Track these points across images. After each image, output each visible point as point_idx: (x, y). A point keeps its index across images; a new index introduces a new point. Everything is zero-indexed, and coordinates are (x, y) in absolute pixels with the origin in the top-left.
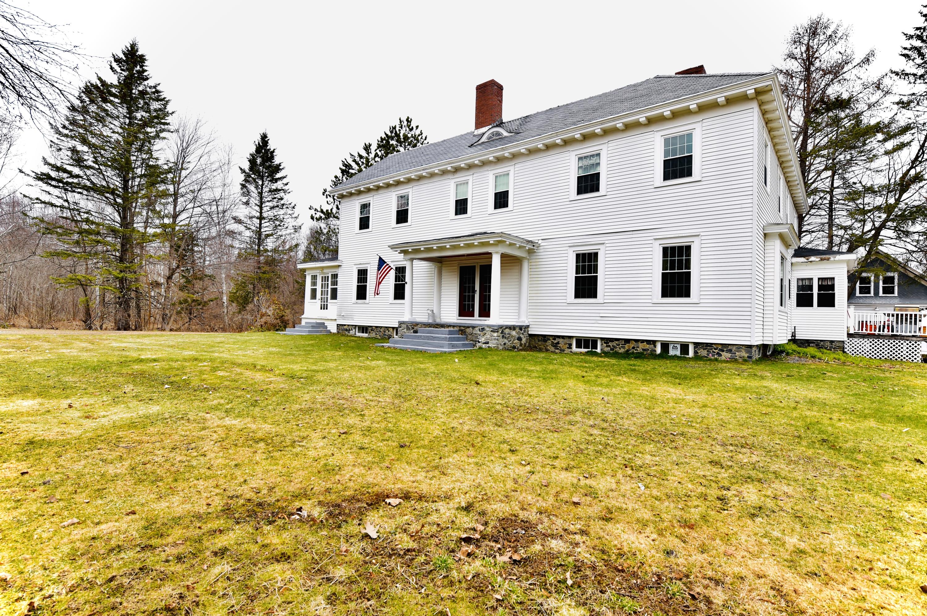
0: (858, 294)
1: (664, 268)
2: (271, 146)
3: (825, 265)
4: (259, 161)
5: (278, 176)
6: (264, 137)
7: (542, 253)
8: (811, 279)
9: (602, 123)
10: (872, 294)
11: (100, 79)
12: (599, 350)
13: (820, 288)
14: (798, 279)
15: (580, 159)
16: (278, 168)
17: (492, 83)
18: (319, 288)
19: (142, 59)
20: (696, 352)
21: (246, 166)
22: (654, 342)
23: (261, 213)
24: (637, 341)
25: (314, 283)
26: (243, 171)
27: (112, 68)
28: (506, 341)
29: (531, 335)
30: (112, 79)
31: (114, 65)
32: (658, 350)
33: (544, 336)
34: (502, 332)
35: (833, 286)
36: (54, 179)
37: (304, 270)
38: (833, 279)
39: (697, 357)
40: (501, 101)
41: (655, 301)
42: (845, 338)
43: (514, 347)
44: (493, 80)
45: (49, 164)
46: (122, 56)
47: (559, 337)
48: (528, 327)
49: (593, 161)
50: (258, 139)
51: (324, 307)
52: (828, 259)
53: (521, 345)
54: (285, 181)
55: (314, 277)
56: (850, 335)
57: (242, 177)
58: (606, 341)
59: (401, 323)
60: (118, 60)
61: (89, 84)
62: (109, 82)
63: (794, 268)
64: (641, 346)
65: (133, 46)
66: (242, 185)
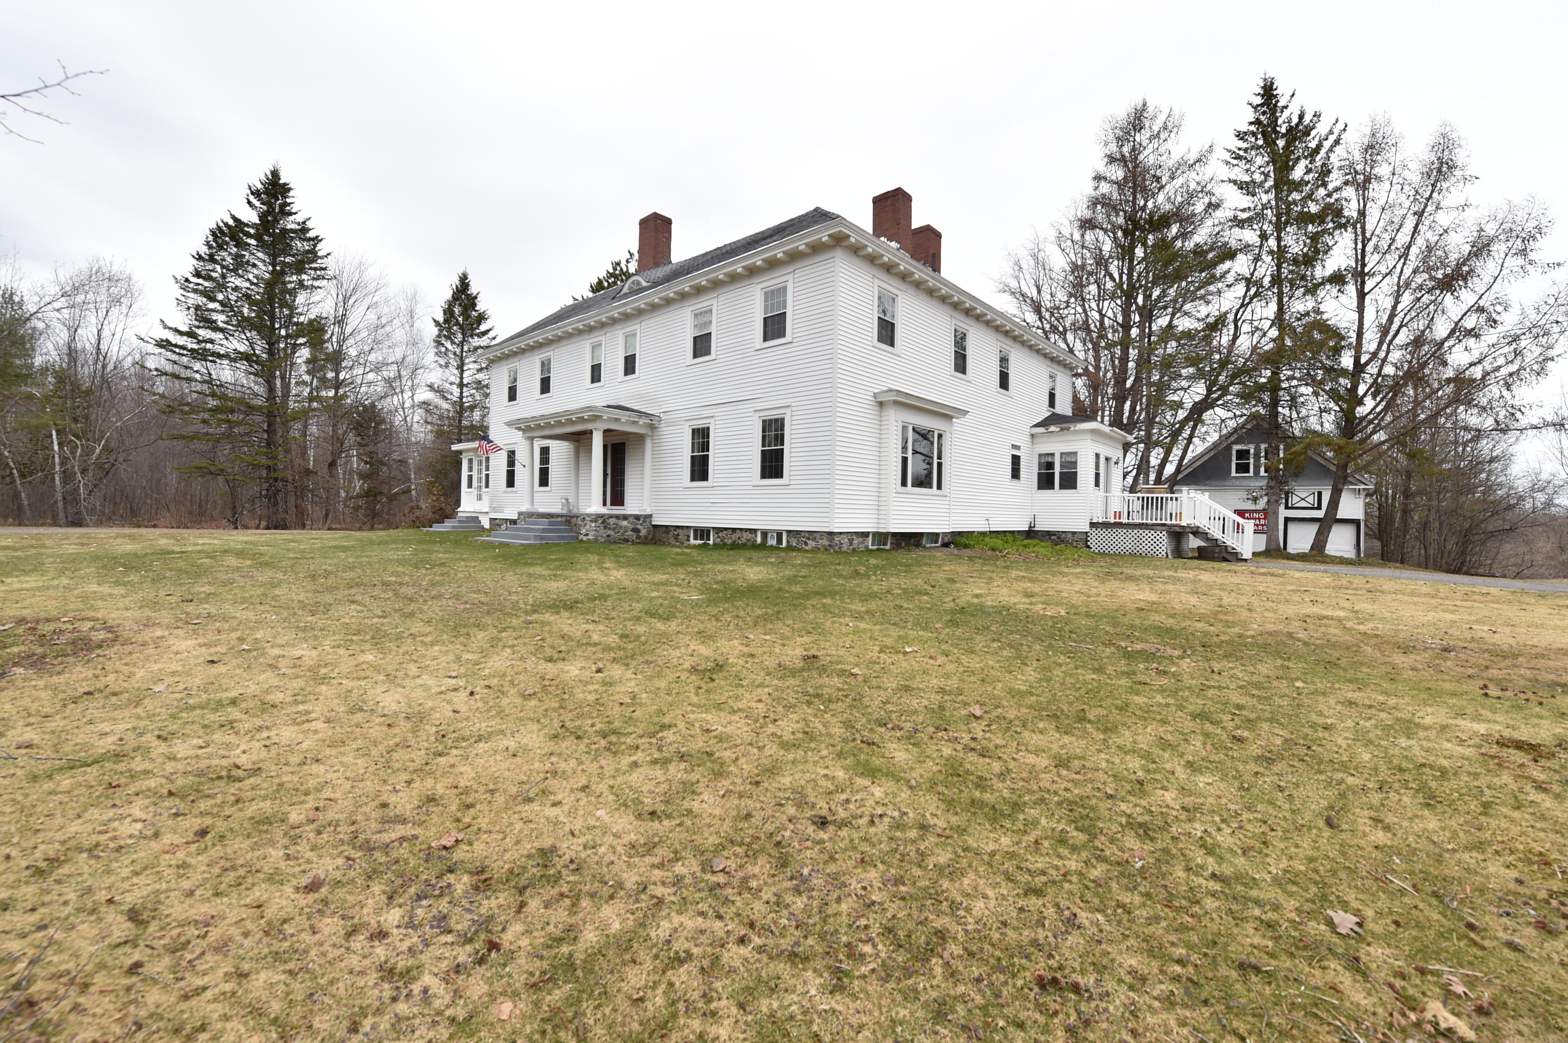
0: (1234, 474)
1: (763, 446)
2: (473, 290)
3: (1066, 437)
4: (457, 310)
5: (483, 327)
6: (464, 279)
7: (664, 430)
8: (1052, 455)
9: (706, 274)
10: (1251, 473)
11: (233, 217)
12: (711, 542)
13: (1062, 466)
14: (1040, 455)
15: (696, 315)
16: (482, 318)
17: (655, 217)
18: (475, 474)
19: (285, 190)
20: (788, 542)
21: (440, 318)
22: (753, 531)
23: (461, 378)
24: (741, 530)
25: (470, 469)
26: (437, 323)
27: (249, 202)
28: (610, 532)
29: (655, 526)
30: (251, 217)
31: (252, 198)
32: (759, 540)
33: (667, 526)
34: (603, 522)
35: (1075, 463)
36: (176, 346)
37: (460, 452)
38: (1075, 454)
39: (790, 548)
40: (669, 239)
41: (755, 483)
42: (1087, 529)
43: (626, 540)
44: (655, 213)
45: (170, 328)
46: (260, 186)
47: (678, 527)
48: (650, 516)
49: (706, 319)
50: (456, 281)
51: (480, 498)
52: (1068, 429)
53: (638, 537)
54: (491, 335)
55: (470, 461)
56: (1093, 525)
57: (435, 331)
58: (718, 530)
59: (520, 514)
60: (256, 194)
61: (221, 224)
62: (245, 219)
63: (1036, 440)
64: (746, 536)
65: (275, 174)
66: (435, 341)
